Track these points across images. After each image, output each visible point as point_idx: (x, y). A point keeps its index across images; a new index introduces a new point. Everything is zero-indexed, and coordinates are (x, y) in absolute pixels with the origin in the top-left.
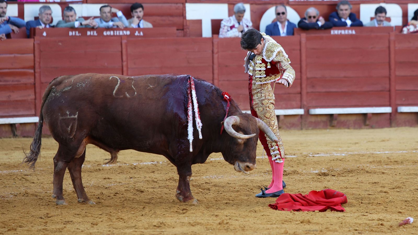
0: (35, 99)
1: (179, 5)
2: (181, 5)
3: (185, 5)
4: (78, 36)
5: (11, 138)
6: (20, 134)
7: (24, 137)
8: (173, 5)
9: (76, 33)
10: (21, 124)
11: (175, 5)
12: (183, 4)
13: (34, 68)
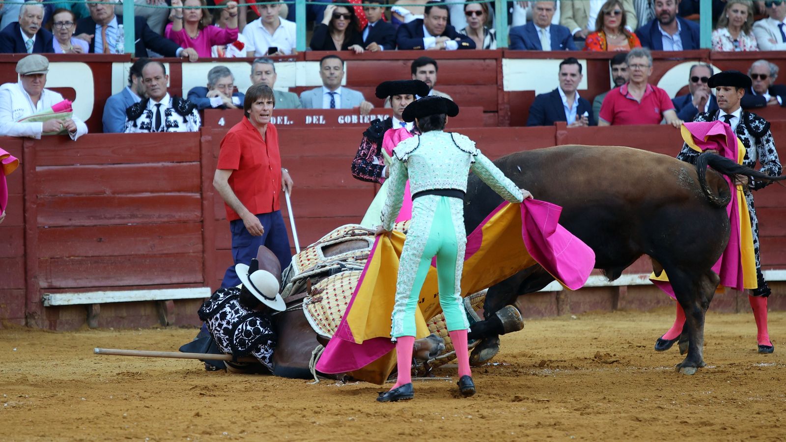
0: (203, 251)
1: (488, 61)
2: (494, 62)
3: (501, 61)
4: (287, 125)
5: (157, 328)
6: (174, 321)
7: (183, 327)
8: (477, 62)
9: (283, 120)
10: (176, 301)
11: (482, 61)
12: (496, 59)
13: (200, 190)
